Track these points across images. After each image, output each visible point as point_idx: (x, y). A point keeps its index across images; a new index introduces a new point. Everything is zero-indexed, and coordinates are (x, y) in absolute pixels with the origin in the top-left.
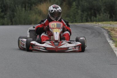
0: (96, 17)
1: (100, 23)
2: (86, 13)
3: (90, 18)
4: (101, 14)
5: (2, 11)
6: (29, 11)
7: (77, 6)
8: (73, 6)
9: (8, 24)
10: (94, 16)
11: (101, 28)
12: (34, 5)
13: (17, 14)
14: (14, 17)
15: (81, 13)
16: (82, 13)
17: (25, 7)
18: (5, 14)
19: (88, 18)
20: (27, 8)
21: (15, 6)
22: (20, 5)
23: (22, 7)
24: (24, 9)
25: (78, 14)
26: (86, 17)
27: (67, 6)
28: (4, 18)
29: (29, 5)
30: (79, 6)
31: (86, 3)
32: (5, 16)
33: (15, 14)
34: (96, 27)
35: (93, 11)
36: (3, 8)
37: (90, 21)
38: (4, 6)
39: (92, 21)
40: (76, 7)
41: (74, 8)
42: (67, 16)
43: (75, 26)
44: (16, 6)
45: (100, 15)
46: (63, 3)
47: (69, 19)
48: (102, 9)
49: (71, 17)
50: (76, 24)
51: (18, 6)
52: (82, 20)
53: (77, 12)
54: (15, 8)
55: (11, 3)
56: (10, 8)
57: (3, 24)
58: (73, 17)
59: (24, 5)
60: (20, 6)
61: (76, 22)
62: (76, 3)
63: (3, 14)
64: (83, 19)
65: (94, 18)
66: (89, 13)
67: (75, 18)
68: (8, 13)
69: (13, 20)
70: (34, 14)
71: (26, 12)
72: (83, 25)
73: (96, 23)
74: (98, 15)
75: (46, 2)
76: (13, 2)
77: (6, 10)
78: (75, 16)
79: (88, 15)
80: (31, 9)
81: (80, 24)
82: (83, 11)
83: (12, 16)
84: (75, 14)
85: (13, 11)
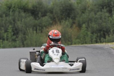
0: (105, 38)
1: (109, 44)
2: (96, 35)
3: (100, 40)
4: (110, 35)
5: (14, 35)
6: (40, 34)
7: (87, 28)
8: (83, 28)
9: (20, 47)
10: (103, 37)
11: (111, 49)
12: (44, 28)
13: (28, 37)
14: (25, 40)
16: (92, 35)
17: (36, 30)
18: (17, 37)
19: (98, 39)
20: (38, 31)
21: (26, 29)
23: (33, 29)
24: (35, 32)
25: (88, 36)
26: (96, 38)
27: (77, 28)
28: (16, 41)
29: (40, 28)
30: (89, 28)
32: (17, 39)
33: (27, 37)
34: (106, 47)
35: (102, 33)
36: (15, 31)
37: (99, 42)
38: (16, 29)
39: (101, 42)
40: (85, 29)
41: (84, 30)
42: (77, 38)
43: (86, 47)
44: (28, 29)
45: (109, 37)
46: (73, 25)
47: (80, 41)
48: (111, 31)
49: (81, 39)
50: (86, 45)
51: (29, 29)
52: (92, 41)
53: (87, 34)
54: (26, 31)
55: (23, 26)
56: (21, 31)
57: (15, 47)
58: (83, 39)
59: (35, 28)
60: (31, 29)
61: (86, 43)
62: (85, 25)
63: (14, 37)
65: (103, 39)
66: (99, 34)
67: (85, 40)
68: (20, 36)
69: (25, 43)
70: (45, 36)
71: (38, 34)
72: (93, 46)
73: (106, 43)
74: (107, 37)
75: (57, 25)
76: (24, 26)
77: (18, 33)
78: (85, 38)
79: (97, 36)
80: (42, 32)
81: (90, 45)
82: (92, 33)
83: (24, 39)
84: (85, 35)
85: (24, 34)
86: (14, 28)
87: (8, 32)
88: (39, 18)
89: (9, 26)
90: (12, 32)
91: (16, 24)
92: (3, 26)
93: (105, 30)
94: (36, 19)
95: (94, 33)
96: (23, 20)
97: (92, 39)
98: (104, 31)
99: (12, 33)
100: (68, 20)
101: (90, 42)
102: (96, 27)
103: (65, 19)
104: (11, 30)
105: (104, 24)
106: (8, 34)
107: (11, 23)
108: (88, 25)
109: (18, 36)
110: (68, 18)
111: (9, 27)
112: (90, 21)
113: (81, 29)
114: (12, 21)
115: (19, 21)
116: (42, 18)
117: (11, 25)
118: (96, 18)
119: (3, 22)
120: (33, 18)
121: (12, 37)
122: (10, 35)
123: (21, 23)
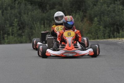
0: (119, 33)
1: (123, 39)
2: (109, 29)
3: (113, 34)
5: (19, 29)
6: (48, 28)
7: (98, 21)
8: (95, 22)
9: (26, 42)
10: (117, 32)
13: (35, 31)
14: (32, 35)
15: (103, 29)
16: (105, 29)
17: (44, 24)
18: (23, 32)
19: (111, 34)
20: (46, 25)
21: (33, 23)
22: (39, 22)
23: (41, 24)
24: (42, 26)
25: (100, 31)
26: (108, 33)
27: (88, 21)
28: (22, 36)
29: (48, 22)
30: (101, 22)
31: (108, 19)
32: (23, 34)
33: (34, 31)
34: (119, 42)
35: (115, 27)
36: (21, 26)
37: (112, 37)
38: (22, 23)
39: (114, 37)
40: (97, 23)
41: (95, 24)
42: (88, 33)
43: (98, 42)
44: (35, 23)
45: (123, 31)
46: (84, 18)
47: (91, 36)
49: (93, 34)
50: (98, 40)
52: (104, 36)
53: (99, 28)
54: (33, 25)
55: (29, 20)
56: (28, 25)
57: (21, 42)
58: (95, 34)
59: (43, 22)
60: (38, 24)
61: (98, 38)
62: (97, 18)
63: (20, 32)
64: (106, 35)
65: (116, 34)
66: (112, 29)
67: (97, 35)
68: (26, 31)
73: (120, 39)
74: (121, 31)
76: (31, 19)
77: (24, 28)
78: (97, 32)
79: (110, 31)
80: (50, 26)
81: (102, 40)
82: (105, 27)
83: (30, 33)
84: (96, 30)
85: (31, 28)
86: (20, 22)
87: (14, 26)
88: (47, 11)
89: (14, 19)
90: (18, 26)
91: (22, 18)
92: (8, 20)
93: (119, 24)
94: (44, 12)
95: (107, 27)
96: (30, 13)
97: (105, 34)
98: (117, 25)
99: (18, 28)
100: (78, 14)
101: (103, 37)
102: (109, 21)
103: (75, 12)
104: (17, 24)
105: (117, 17)
106: (13, 28)
107: (16, 17)
108: (100, 18)
109: (24, 30)
110: (78, 11)
111: (14, 21)
112: (102, 15)
113: (92, 23)
114: (18, 14)
115: (25, 14)
116: (50, 11)
117: (17, 19)
118: (109, 11)
119: (8, 15)
120: (40, 11)
121: (17, 31)
122: (15, 30)
123: (27, 17)
